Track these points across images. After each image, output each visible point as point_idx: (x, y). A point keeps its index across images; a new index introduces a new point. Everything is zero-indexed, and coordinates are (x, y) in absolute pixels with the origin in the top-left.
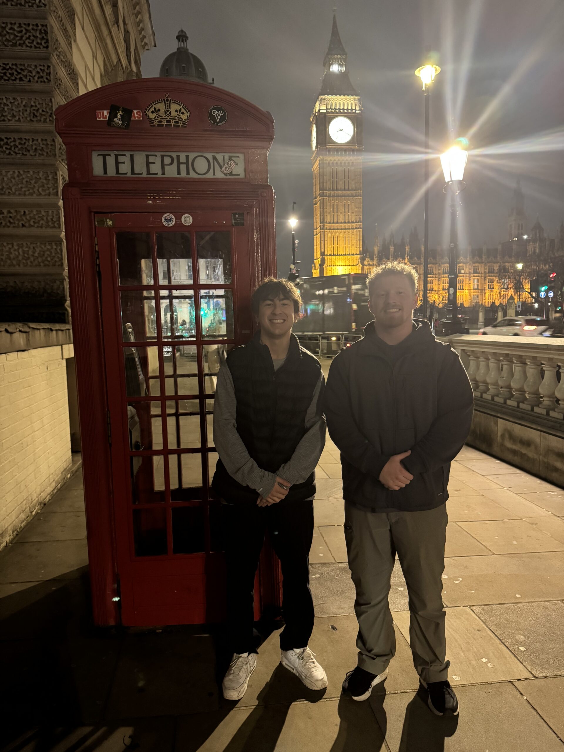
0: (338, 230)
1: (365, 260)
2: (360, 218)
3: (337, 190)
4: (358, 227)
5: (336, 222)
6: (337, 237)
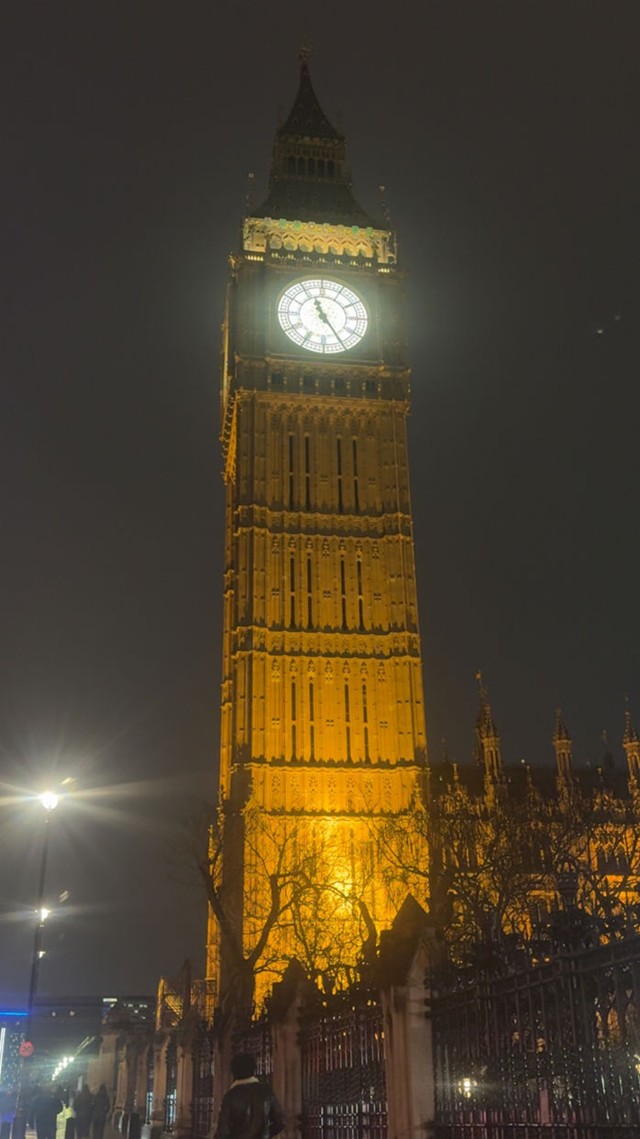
0: (314, 659)
2: (409, 616)
3: (309, 508)
4: (404, 650)
5: (305, 625)
6: (311, 685)
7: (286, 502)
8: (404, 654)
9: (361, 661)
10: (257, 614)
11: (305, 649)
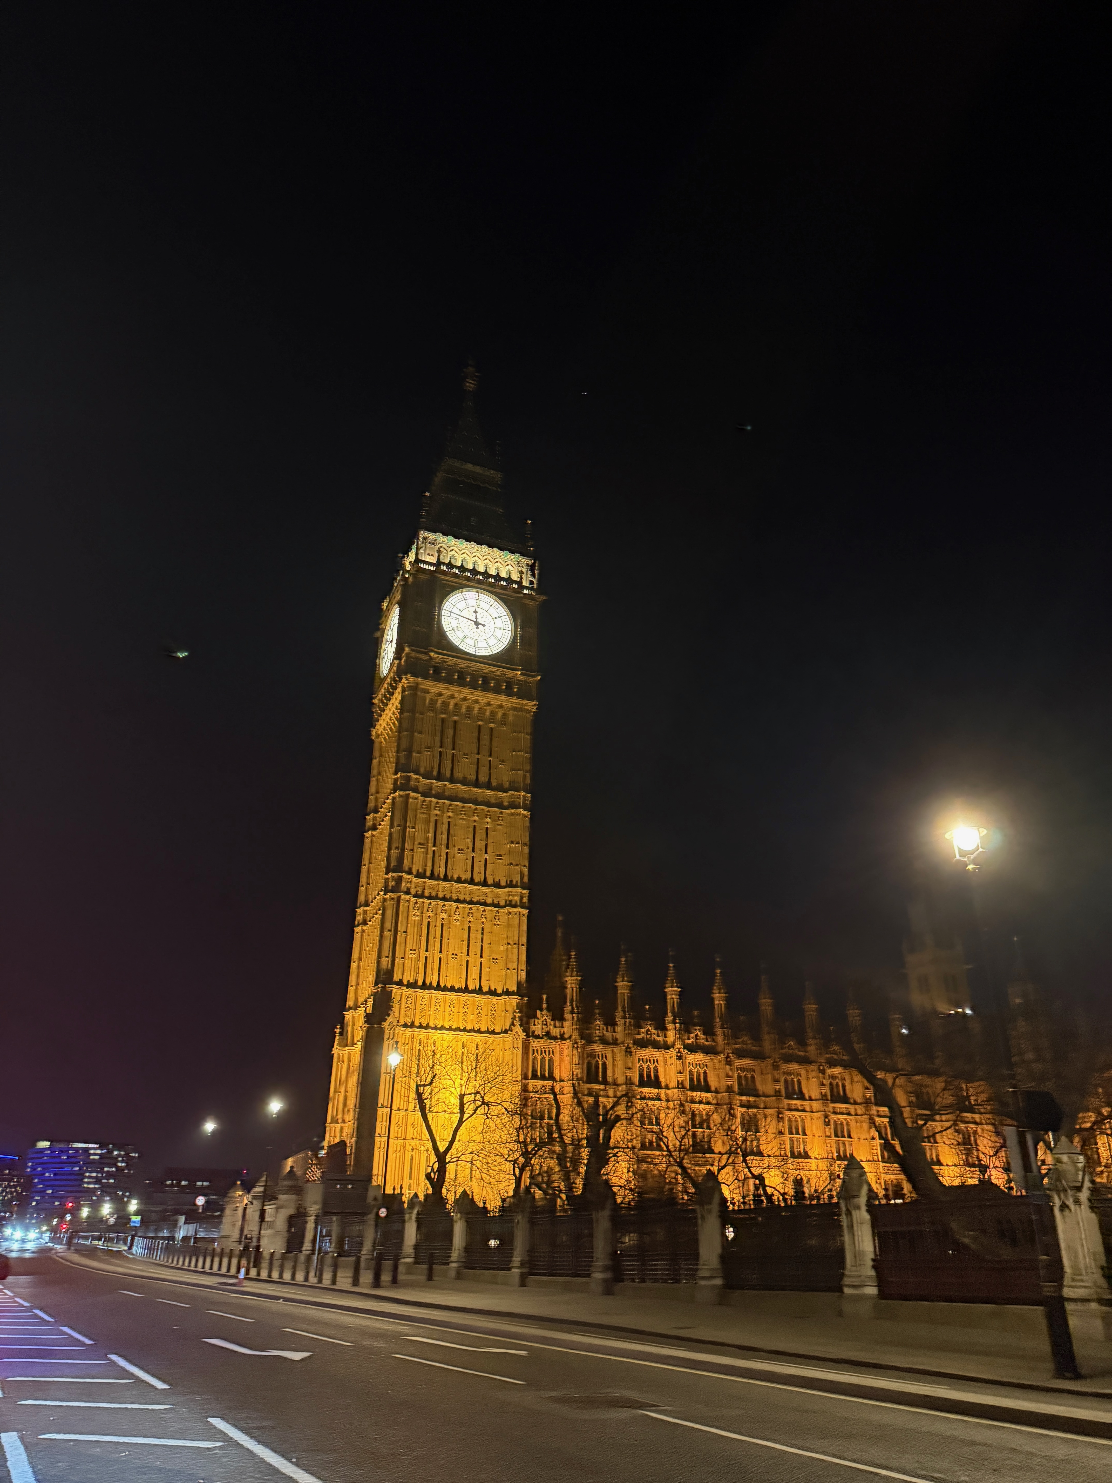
0: (447, 904)
1: (535, 1016)
2: (522, 876)
3: (452, 780)
4: (516, 902)
5: (442, 876)
6: (442, 924)
7: (435, 773)
8: (515, 906)
9: (482, 908)
10: (406, 864)
11: (441, 895)
